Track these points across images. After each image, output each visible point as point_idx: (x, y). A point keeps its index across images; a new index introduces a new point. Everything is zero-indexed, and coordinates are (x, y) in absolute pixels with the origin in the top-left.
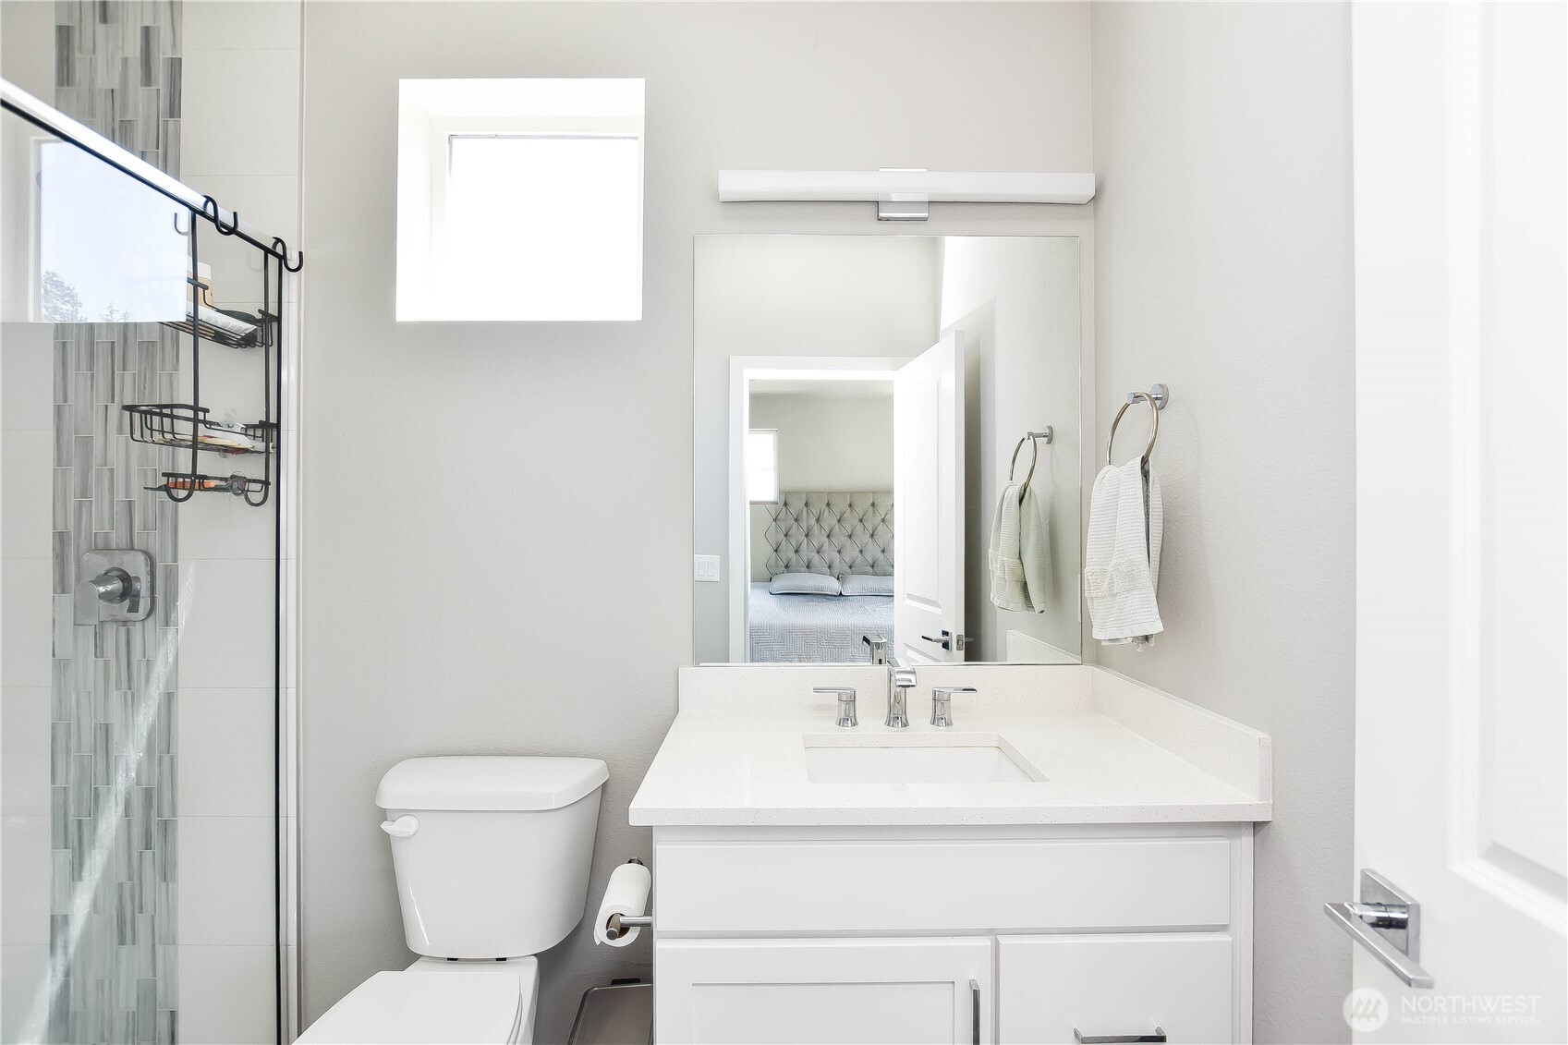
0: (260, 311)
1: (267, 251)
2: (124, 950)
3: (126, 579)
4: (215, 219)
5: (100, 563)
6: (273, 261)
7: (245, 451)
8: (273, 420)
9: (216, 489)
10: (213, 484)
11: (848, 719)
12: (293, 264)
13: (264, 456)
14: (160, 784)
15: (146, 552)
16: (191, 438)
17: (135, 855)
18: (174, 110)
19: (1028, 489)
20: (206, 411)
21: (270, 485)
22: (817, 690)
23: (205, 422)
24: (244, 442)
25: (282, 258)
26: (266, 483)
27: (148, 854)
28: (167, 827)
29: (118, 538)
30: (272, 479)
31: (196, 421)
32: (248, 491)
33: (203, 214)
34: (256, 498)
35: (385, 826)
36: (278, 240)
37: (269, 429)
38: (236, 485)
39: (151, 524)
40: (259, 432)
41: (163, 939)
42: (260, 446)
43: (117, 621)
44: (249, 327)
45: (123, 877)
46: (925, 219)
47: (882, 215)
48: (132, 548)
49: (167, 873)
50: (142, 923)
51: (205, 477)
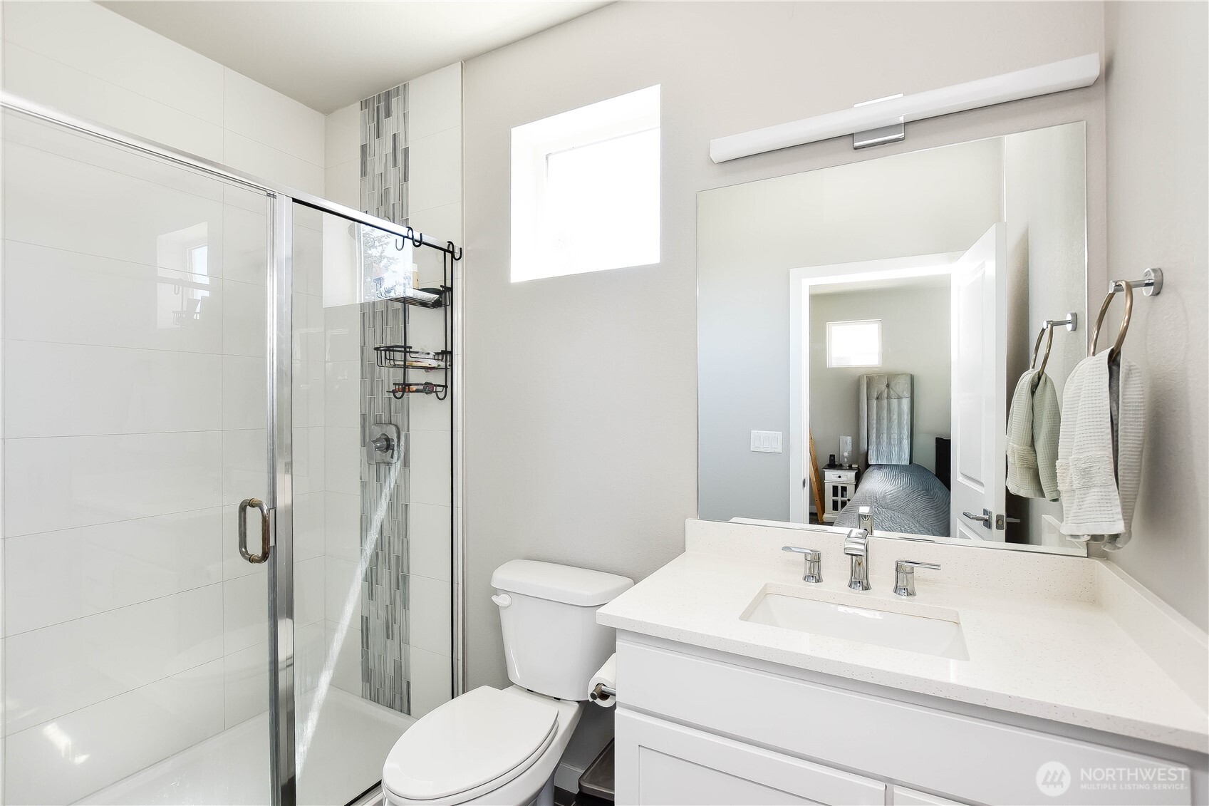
0: (441, 286)
1: (445, 251)
2: (389, 641)
3: (388, 440)
4: (412, 239)
5: (378, 432)
6: (449, 256)
7: (434, 368)
8: (449, 349)
9: (417, 391)
10: (414, 388)
11: (814, 575)
12: (457, 256)
13: (444, 371)
14: (402, 554)
15: (396, 426)
16: (403, 363)
17: (393, 593)
18: (406, 179)
19: (1043, 378)
20: (411, 348)
21: (448, 387)
22: (786, 548)
23: (410, 352)
24: (434, 364)
25: (452, 253)
26: (446, 386)
27: (398, 592)
28: (405, 578)
29: (385, 418)
30: (449, 384)
31: (405, 352)
32: (436, 392)
33: (407, 237)
34: (441, 396)
35: (494, 598)
36: (450, 243)
37: (447, 354)
38: (428, 388)
39: (398, 411)
40: (440, 357)
41: (404, 641)
42: (443, 364)
43: (385, 463)
44: (436, 297)
45: (388, 603)
46: (902, 139)
47: (857, 144)
48: (391, 424)
49: (405, 605)
50: (396, 627)
51: (411, 385)
